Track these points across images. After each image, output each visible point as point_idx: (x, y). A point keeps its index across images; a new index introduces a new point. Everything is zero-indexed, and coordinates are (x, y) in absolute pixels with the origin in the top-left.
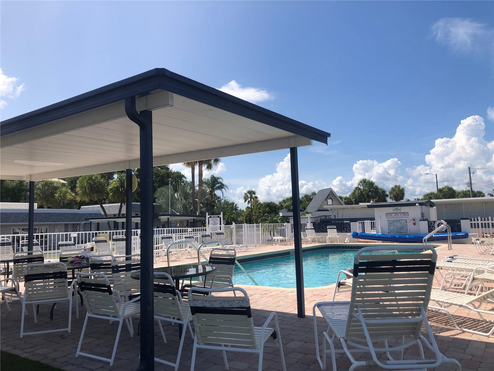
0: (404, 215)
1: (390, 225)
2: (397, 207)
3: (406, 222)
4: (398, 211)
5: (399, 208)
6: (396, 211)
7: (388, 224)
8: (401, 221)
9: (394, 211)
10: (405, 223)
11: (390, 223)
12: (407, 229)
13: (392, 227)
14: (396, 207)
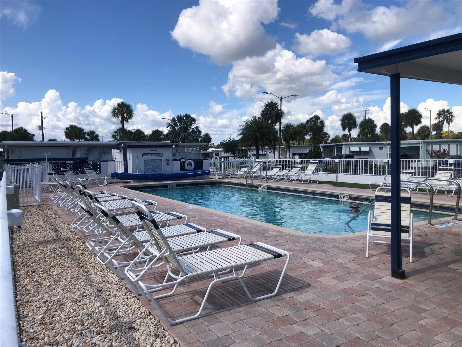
0: (159, 155)
1: (146, 164)
2: (154, 148)
3: (161, 161)
4: (154, 151)
5: (155, 149)
6: (152, 151)
7: (145, 164)
8: (156, 161)
9: (150, 151)
10: (160, 163)
11: (146, 163)
12: (161, 168)
13: (148, 167)
14: (152, 148)
